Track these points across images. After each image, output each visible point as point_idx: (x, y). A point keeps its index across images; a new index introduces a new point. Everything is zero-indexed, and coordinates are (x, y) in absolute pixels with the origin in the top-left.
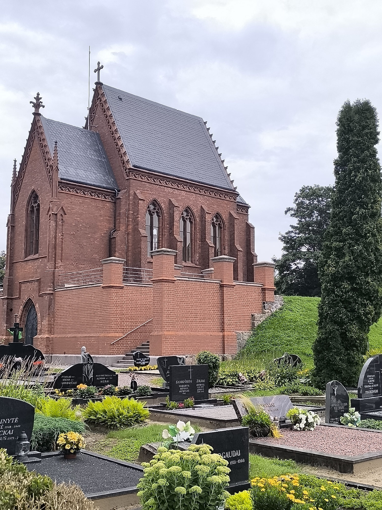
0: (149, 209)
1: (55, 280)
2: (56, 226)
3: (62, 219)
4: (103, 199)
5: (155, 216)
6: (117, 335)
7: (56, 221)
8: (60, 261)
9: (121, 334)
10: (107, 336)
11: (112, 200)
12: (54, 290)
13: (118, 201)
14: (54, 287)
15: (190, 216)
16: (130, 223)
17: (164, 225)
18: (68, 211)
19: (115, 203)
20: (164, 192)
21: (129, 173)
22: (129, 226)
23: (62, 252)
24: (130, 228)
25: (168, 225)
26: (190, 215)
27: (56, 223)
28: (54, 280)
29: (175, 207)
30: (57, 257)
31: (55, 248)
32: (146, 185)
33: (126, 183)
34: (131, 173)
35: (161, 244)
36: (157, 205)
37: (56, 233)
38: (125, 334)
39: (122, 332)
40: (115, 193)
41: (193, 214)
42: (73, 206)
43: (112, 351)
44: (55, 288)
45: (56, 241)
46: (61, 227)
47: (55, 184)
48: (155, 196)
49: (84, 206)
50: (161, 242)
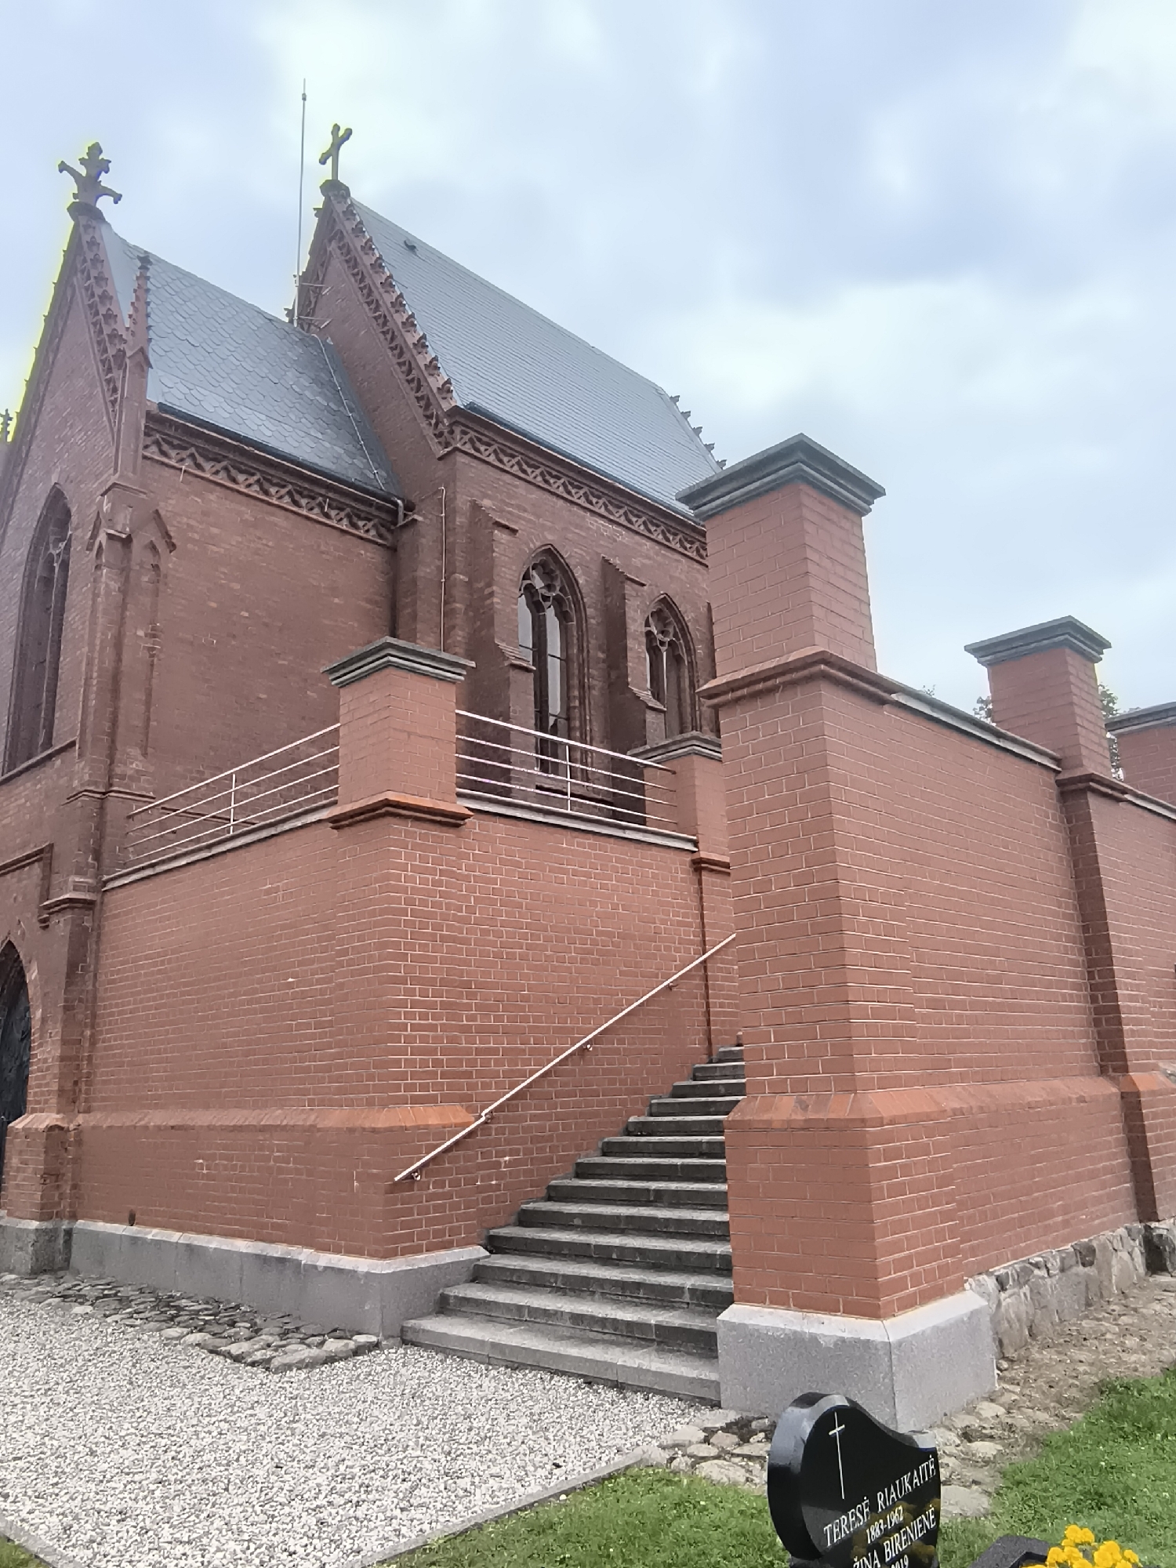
0: (528, 582)
1: (108, 839)
2: (124, 592)
3: (156, 567)
4: (344, 528)
5: (550, 613)
6: (431, 1116)
7: (124, 572)
8: (138, 752)
9: (455, 1114)
10: (367, 1125)
11: (380, 536)
12: (101, 887)
13: (406, 536)
14: (99, 872)
15: (671, 635)
16: (459, 620)
17: (588, 651)
18: (190, 546)
19: (393, 550)
20: (580, 527)
21: (452, 432)
22: (452, 633)
23: (148, 710)
24: (459, 639)
25: (603, 652)
26: (671, 630)
27: (127, 579)
28: (102, 837)
29: (629, 582)
30: (121, 730)
31: (115, 692)
32: (516, 487)
33: (441, 470)
34: (458, 430)
35: (577, 724)
36: (558, 572)
37: (122, 622)
38: (475, 1111)
39: (462, 1099)
40: (395, 513)
41: (682, 629)
42: (215, 530)
43: (404, 1225)
44: (106, 877)
45: (119, 660)
46: (146, 600)
47: (132, 420)
48: (550, 538)
49: (259, 538)
50: (578, 715)
